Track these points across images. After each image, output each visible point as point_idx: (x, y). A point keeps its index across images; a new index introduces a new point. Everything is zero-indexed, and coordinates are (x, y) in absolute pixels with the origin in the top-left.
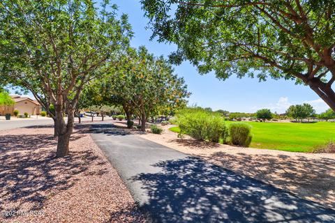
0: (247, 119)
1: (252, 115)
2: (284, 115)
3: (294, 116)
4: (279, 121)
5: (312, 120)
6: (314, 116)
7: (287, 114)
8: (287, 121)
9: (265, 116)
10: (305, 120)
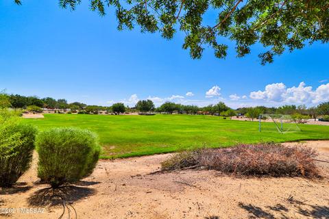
0: (104, 112)
1: (108, 109)
2: (134, 108)
3: (141, 110)
4: (131, 114)
5: (152, 113)
6: (153, 110)
7: (136, 108)
8: (136, 114)
9: (119, 109)
10: (148, 113)
